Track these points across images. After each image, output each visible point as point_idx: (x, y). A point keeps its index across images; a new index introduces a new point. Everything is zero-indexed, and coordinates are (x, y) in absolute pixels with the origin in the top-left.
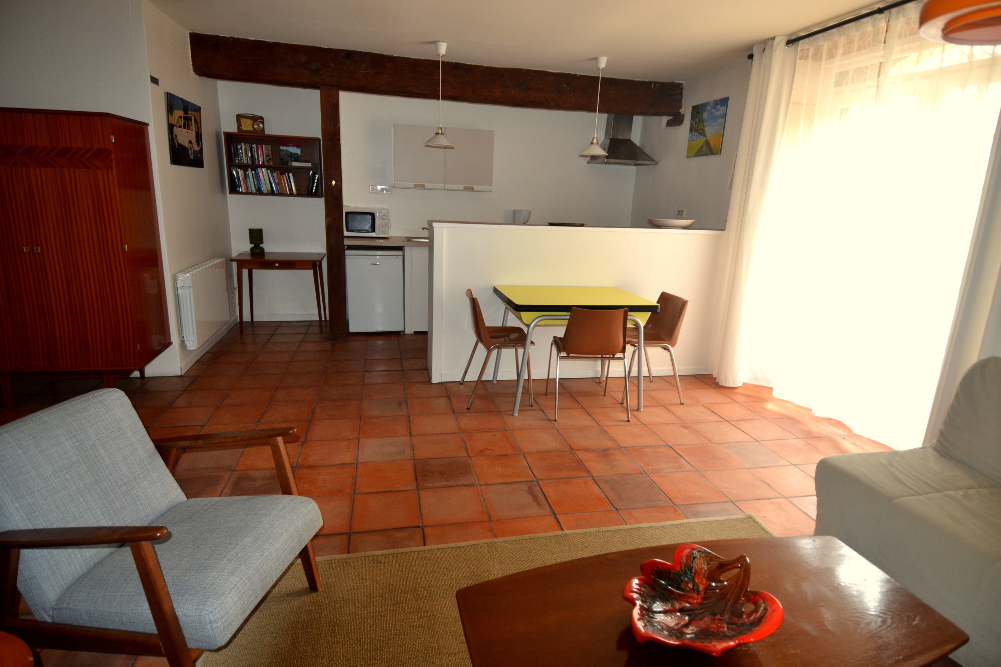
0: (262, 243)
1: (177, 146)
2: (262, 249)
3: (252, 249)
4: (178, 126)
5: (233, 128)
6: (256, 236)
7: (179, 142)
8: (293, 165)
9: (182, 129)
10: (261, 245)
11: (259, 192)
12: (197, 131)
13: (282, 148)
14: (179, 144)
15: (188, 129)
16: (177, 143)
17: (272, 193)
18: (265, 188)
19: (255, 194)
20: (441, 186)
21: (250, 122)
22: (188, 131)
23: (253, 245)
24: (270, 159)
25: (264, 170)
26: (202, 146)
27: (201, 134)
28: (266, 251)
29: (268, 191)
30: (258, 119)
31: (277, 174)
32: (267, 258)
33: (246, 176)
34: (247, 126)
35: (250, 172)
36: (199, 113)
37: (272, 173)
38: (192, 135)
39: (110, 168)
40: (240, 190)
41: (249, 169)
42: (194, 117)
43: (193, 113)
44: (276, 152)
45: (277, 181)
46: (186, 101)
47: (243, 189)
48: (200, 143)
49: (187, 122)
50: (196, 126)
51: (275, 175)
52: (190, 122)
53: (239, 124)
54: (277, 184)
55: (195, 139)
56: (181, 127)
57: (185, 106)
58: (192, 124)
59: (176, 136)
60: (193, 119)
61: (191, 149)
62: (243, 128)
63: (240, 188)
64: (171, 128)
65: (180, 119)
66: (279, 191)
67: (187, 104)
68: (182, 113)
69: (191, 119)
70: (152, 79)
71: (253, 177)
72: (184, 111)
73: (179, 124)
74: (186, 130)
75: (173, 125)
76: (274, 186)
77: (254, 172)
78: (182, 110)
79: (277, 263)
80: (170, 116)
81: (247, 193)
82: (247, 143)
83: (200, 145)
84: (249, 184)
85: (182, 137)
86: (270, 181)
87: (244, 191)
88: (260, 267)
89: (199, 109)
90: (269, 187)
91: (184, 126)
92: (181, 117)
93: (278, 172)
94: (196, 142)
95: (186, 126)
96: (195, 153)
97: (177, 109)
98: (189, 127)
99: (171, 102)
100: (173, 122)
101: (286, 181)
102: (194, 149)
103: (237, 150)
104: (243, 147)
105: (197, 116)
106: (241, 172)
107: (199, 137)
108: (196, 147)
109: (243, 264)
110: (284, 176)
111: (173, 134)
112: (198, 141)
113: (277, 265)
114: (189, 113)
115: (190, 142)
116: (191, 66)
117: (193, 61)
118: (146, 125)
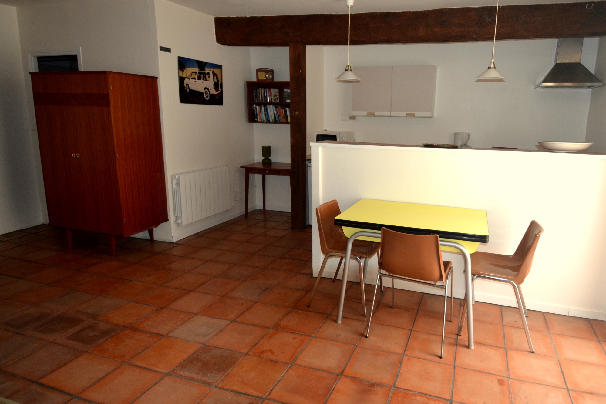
0: (270, 156)
1: (188, 91)
2: (270, 160)
3: (263, 160)
4: (190, 78)
5: (254, 79)
6: (266, 151)
7: (191, 88)
8: (287, 102)
9: (196, 80)
10: (269, 158)
11: (268, 122)
12: (216, 81)
13: (285, 90)
15: (203, 80)
16: (188, 90)
17: (276, 122)
18: (272, 118)
19: (266, 123)
20: (388, 114)
21: (264, 74)
22: (203, 81)
23: (264, 158)
24: (277, 99)
25: (271, 106)
26: (222, 90)
27: (221, 84)
28: (273, 161)
29: (273, 120)
30: (272, 72)
31: (279, 108)
32: (273, 167)
33: (261, 110)
34: (263, 77)
35: (263, 108)
36: (220, 70)
37: (276, 108)
38: (209, 84)
39: (109, 105)
40: (256, 119)
41: (263, 106)
42: (213, 72)
43: (212, 70)
44: (281, 93)
45: (279, 113)
46: (203, 62)
47: (259, 119)
48: (220, 89)
49: (202, 76)
50: (215, 78)
51: (278, 109)
52: (207, 75)
53: (257, 76)
54: (279, 116)
55: (213, 87)
56: (195, 79)
57: (201, 65)
58: (209, 77)
59: (187, 85)
60: (211, 73)
61: (206, 93)
62: (260, 78)
63: (257, 118)
64: (181, 80)
65: (194, 74)
66: (279, 121)
67: (204, 64)
68: (197, 70)
69: (208, 74)
70: (162, 49)
71: (265, 112)
72: (199, 68)
73: (192, 77)
74: (201, 81)
75: (185, 78)
76: (276, 117)
77: (265, 108)
78: (196, 68)
79: (267, 170)
80: (181, 72)
81: (261, 122)
82: (263, 88)
83: (219, 90)
84: (262, 115)
85: (197, 85)
86: (274, 113)
87: (259, 121)
88: (259, 173)
89: (220, 67)
90: (273, 118)
91: (199, 78)
92: (195, 73)
93: (280, 107)
94: (214, 88)
95: (202, 78)
96: (212, 96)
97: (189, 67)
98: (205, 79)
99: (183, 63)
100: (184, 76)
101: (284, 113)
102: (211, 93)
103: (256, 93)
104: (260, 91)
105: (217, 71)
106: (258, 108)
107: (218, 85)
108: (213, 92)
109: (249, 170)
110: (283, 110)
111: (184, 83)
112: (216, 88)
113: (268, 172)
114: (207, 70)
115: (205, 88)
116: (215, 39)
117: (216, 36)
118: (155, 78)
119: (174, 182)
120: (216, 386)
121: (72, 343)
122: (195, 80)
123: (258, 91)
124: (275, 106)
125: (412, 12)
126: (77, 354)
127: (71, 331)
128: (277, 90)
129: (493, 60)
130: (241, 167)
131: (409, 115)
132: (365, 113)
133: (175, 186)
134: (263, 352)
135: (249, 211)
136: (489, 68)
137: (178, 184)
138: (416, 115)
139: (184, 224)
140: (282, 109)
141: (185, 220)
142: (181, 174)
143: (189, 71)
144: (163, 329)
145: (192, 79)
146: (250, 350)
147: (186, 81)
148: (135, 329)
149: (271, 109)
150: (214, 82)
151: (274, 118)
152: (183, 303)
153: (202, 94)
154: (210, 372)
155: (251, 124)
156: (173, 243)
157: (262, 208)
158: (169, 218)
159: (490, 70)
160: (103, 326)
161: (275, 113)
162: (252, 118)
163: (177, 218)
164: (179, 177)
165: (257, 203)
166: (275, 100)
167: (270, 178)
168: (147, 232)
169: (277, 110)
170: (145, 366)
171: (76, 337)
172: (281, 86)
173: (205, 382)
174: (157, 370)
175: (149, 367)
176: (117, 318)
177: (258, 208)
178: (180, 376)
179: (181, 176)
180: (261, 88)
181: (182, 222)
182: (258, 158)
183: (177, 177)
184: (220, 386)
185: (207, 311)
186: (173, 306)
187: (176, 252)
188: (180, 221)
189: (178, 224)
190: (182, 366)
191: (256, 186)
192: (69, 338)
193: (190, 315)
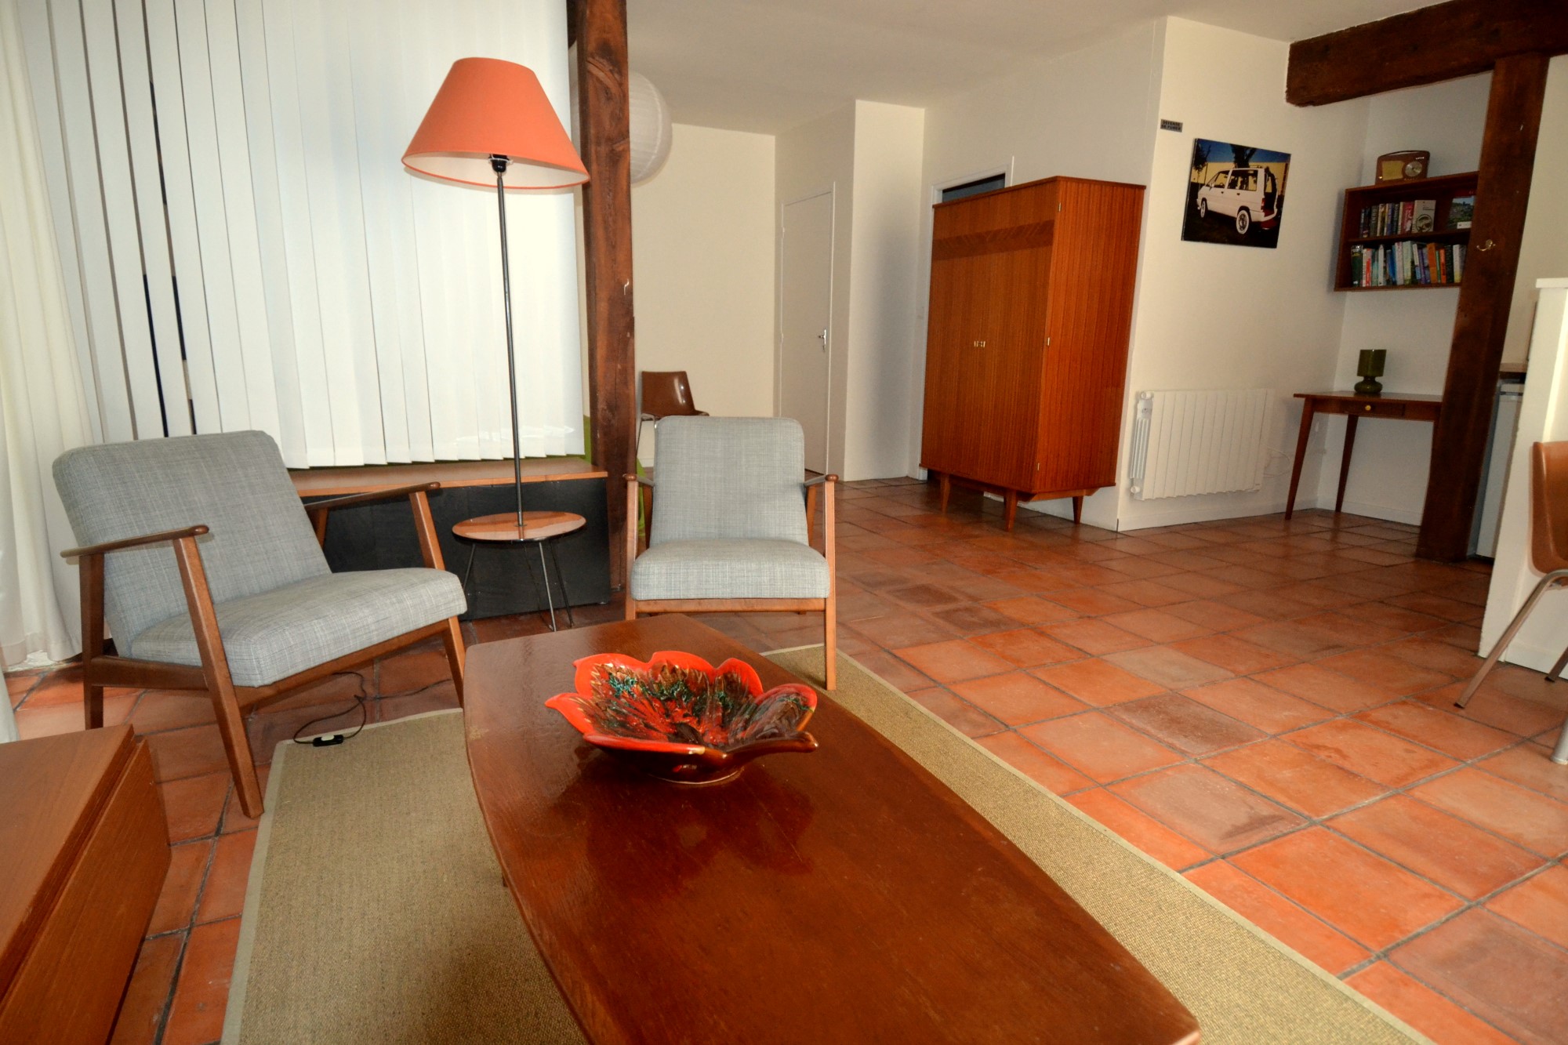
0: (1381, 374)
1: (1202, 215)
2: (1379, 386)
3: (1358, 387)
4: (1213, 185)
5: (1369, 181)
6: (1372, 362)
7: (1210, 208)
8: (1459, 227)
9: (1226, 190)
10: (1377, 379)
11: (1391, 284)
12: (1269, 190)
13: (1456, 201)
14: (1207, 210)
15: (1241, 188)
16: (1203, 211)
17: (1414, 283)
18: (1403, 273)
19: (1383, 288)
21: (1400, 164)
22: (1240, 191)
23: (1361, 379)
24: (1429, 224)
25: (1408, 244)
26: (1280, 213)
27: (1281, 199)
28: (1387, 389)
29: (1405, 281)
30: (1423, 157)
31: (1430, 248)
33: (1374, 258)
34: (1393, 173)
35: (1381, 252)
36: (1284, 164)
37: (1420, 248)
38: (1253, 197)
40: (1356, 282)
41: (1381, 247)
42: (1267, 170)
43: (1265, 165)
44: (1443, 210)
45: (1427, 262)
46: (1247, 148)
47: (1364, 282)
48: (1276, 210)
49: (1240, 179)
50: (1269, 184)
51: (1425, 251)
52: (1250, 178)
53: (1379, 172)
54: (1426, 268)
55: (1260, 204)
56: (1221, 186)
57: (1242, 155)
58: (1255, 182)
59: (1204, 200)
60: (1261, 174)
61: (1242, 219)
62: (1385, 177)
63: (1360, 280)
64: (1194, 189)
65: (1222, 175)
66: (1426, 280)
67: (1248, 152)
68: (1230, 166)
69: (1255, 174)
70: (1166, 125)
71: (1385, 261)
72: (1235, 162)
73: (1218, 183)
74: (1237, 190)
75: (1202, 185)
76: (1418, 271)
77: (1389, 251)
78: (1231, 161)
79: (1369, 403)
80: (1195, 172)
81: (1368, 289)
82: (1388, 203)
83: (1273, 213)
84: (1375, 271)
85: (1223, 201)
86: (1413, 262)
87: (1364, 285)
88: (1341, 411)
89: (1284, 158)
90: (1408, 275)
91: (1232, 185)
92: (1226, 173)
93: (1432, 245)
94: (1263, 208)
95: (1239, 184)
96: (1255, 226)
97: (1215, 160)
98: (1245, 185)
99: (1203, 152)
100: (1201, 181)
101: (1443, 260)
102: (1254, 219)
103: (1369, 216)
104: (1381, 210)
105: (1276, 168)
106: (1367, 254)
107: (1273, 201)
108: (1259, 216)
109: (1316, 404)
110: (1442, 252)
111: (1197, 197)
112: (1267, 206)
113: (1368, 408)
114: (1253, 165)
115: (1242, 208)
116: (1284, 95)
117: (1287, 86)
118: (1142, 188)
119: (1141, 406)
120: (1196, 761)
121: (941, 622)
122: (1222, 190)
123: (1374, 210)
124: (1418, 245)
126: (948, 637)
127: (940, 608)
128: (1431, 204)
130: (1296, 396)
133: (1140, 415)
134: (1318, 747)
135: (1296, 508)
137: (1148, 411)
139: (1146, 495)
140: (1438, 249)
141: (1149, 489)
142: (1158, 391)
143: (1213, 168)
144: (1094, 647)
145: (1216, 186)
146: (1284, 733)
147: (1203, 192)
148: (1042, 633)
149: (1405, 254)
150: (1266, 194)
151: (1410, 274)
152: (1132, 621)
153: (1232, 220)
154: (1186, 737)
155: (1340, 294)
156: (1116, 532)
157: (1333, 507)
158: (1116, 481)
160: (987, 614)
161: (1417, 263)
162: (1346, 276)
163: (1132, 483)
164: (1152, 396)
165: (1320, 492)
166: (1421, 229)
167: (1371, 427)
168: (1069, 501)
169: (1421, 255)
170: (1056, 685)
171: (947, 616)
172: (1444, 190)
173: (1171, 746)
174: (1076, 696)
175: (1063, 689)
176: (1010, 611)
177: (1320, 505)
178: (1122, 721)
179: (1156, 395)
180: (1385, 202)
181: (1141, 491)
182: (1344, 382)
183: (1148, 395)
184: (1207, 763)
185: (1182, 644)
186: (1109, 619)
187: (1122, 545)
188: (1137, 489)
189: (1132, 495)
190: (1127, 707)
191: (1324, 452)
192: (937, 614)
193: (1144, 642)
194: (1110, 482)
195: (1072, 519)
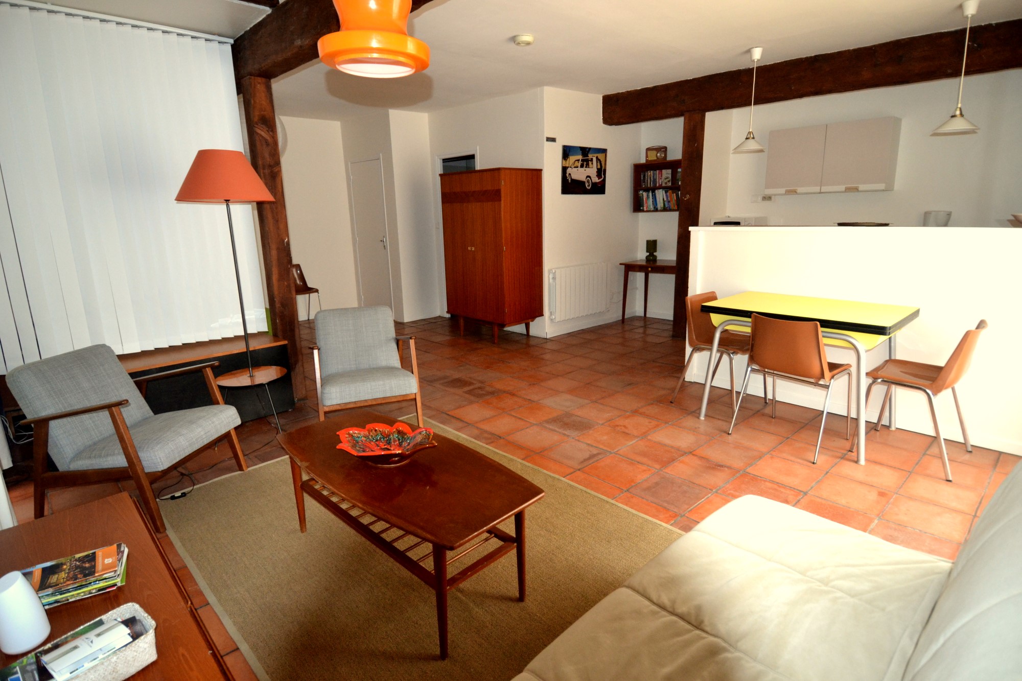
0: (656, 251)
1: (570, 182)
2: (655, 257)
3: (647, 257)
5: (643, 161)
6: (652, 246)
7: (572, 178)
8: (680, 184)
9: (579, 169)
10: (655, 254)
11: (656, 210)
12: (599, 167)
13: (678, 170)
14: (572, 179)
15: (586, 167)
16: (570, 179)
17: (665, 209)
18: (660, 205)
19: (653, 211)
20: (817, 189)
21: (654, 152)
22: (586, 169)
23: (648, 254)
24: (669, 181)
25: (661, 190)
26: (605, 177)
27: (605, 171)
28: (658, 258)
29: (661, 208)
30: (664, 149)
31: (670, 193)
32: (658, 264)
33: (648, 196)
34: (653, 156)
35: (650, 194)
36: (604, 154)
37: (666, 192)
38: (592, 171)
39: (500, 200)
40: (642, 208)
41: (651, 191)
42: (597, 158)
43: (596, 155)
44: (674, 174)
45: (669, 199)
46: (587, 148)
47: (645, 208)
48: (603, 176)
49: (585, 163)
50: (599, 164)
51: (668, 194)
52: (590, 162)
53: (647, 156)
54: (669, 202)
55: (596, 174)
56: (577, 167)
57: (585, 151)
58: (592, 164)
59: (570, 174)
60: (594, 159)
61: (588, 182)
62: (650, 159)
63: (643, 207)
64: (564, 169)
65: (577, 162)
66: (669, 207)
67: (587, 150)
68: (580, 157)
69: (592, 160)
70: (549, 139)
71: (653, 198)
72: (582, 155)
73: (575, 166)
74: (584, 168)
75: (568, 167)
76: (666, 203)
77: (654, 193)
78: (579, 155)
79: (650, 267)
80: (564, 162)
81: (647, 211)
82: (652, 170)
83: (602, 177)
84: (649, 203)
85: (579, 174)
86: (663, 199)
87: (645, 210)
88: (640, 271)
89: (604, 151)
90: (662, 205)
91: (582, 166)
92: (578, 160)
93: (671, 191)
94: (597, 176)
95: (585, 165)
96: (594, 184)
97: (573, 155)
98: (587, 166)
99: (567, 152)
100: (567, 165)
101: (675, 198)
102: (593, 181)
103: (644, 176)
104: (649, 174)
105: (601, 156)
106: (645, 194)
107: (601, 172)
108: (595, 179)
109: (630, 268)
110: (675, 194)
111: (566, 173)
112: (599, 175)
113: (650, 269)
114: (590, 156)
115: (588, 177)
116: (602, 120)
117: (603, 116)
118: (540, 170)
119: (551, 276)
120: (574, 438)
122: (577, 169)
123: (646, 174)
124: (665, 191)
125: (853, 50)
126: (471, 402)
127: (466, 389)
128: (669, 171)
129: (959, 105)
130: (621, 264)
131: (848, 190)
132: (783, 191)
133: (551, 280)
134: (617, 426)
135: (626, 317)
136: (953, 116)
137: (554, 278)
138: (859, 189)
139: (557, 320)
140: (673, 193)
141: (558, 317)
142: (557, 268)
143: (572, 159)
144: (534, 397)
145: (574, 167)
147: (569, 171)
148: (512, 394)
149: (660, 194)
150: (597, 169)
151: (663, 204)
153: (583, 183)
154: (571, 430)
155: (636, 214)
156: (546, 339)
157: (642, 315)
158: (544, 314)
159: (954, 118)
161: (665, 199)
162: (638, 206)
163: (551, 314)
164: (555, 272)
165: (636, 308)
166: (666, 183)
167: (654, 277)
168: (523, 325)
169: (667, 196)
170: (519, 416)
171: (470, 392)
172: (673, 165)
174: (529, 420)
175: (522, 418)
176: (499, 385)
177: (638, 314)
178: (545, 427)
179: (557, 270)
180: (650, 170)
181: (555, 318)
182: (641, 255)
183: (554, 271)
184: (577, 438)
187: (549, 346)
188: (554, 317)
189: (552, 320)
190: (548, 421)
191: (637, 288)
193: (556, 392)
194: (541, 314)
195: (526, 333)
